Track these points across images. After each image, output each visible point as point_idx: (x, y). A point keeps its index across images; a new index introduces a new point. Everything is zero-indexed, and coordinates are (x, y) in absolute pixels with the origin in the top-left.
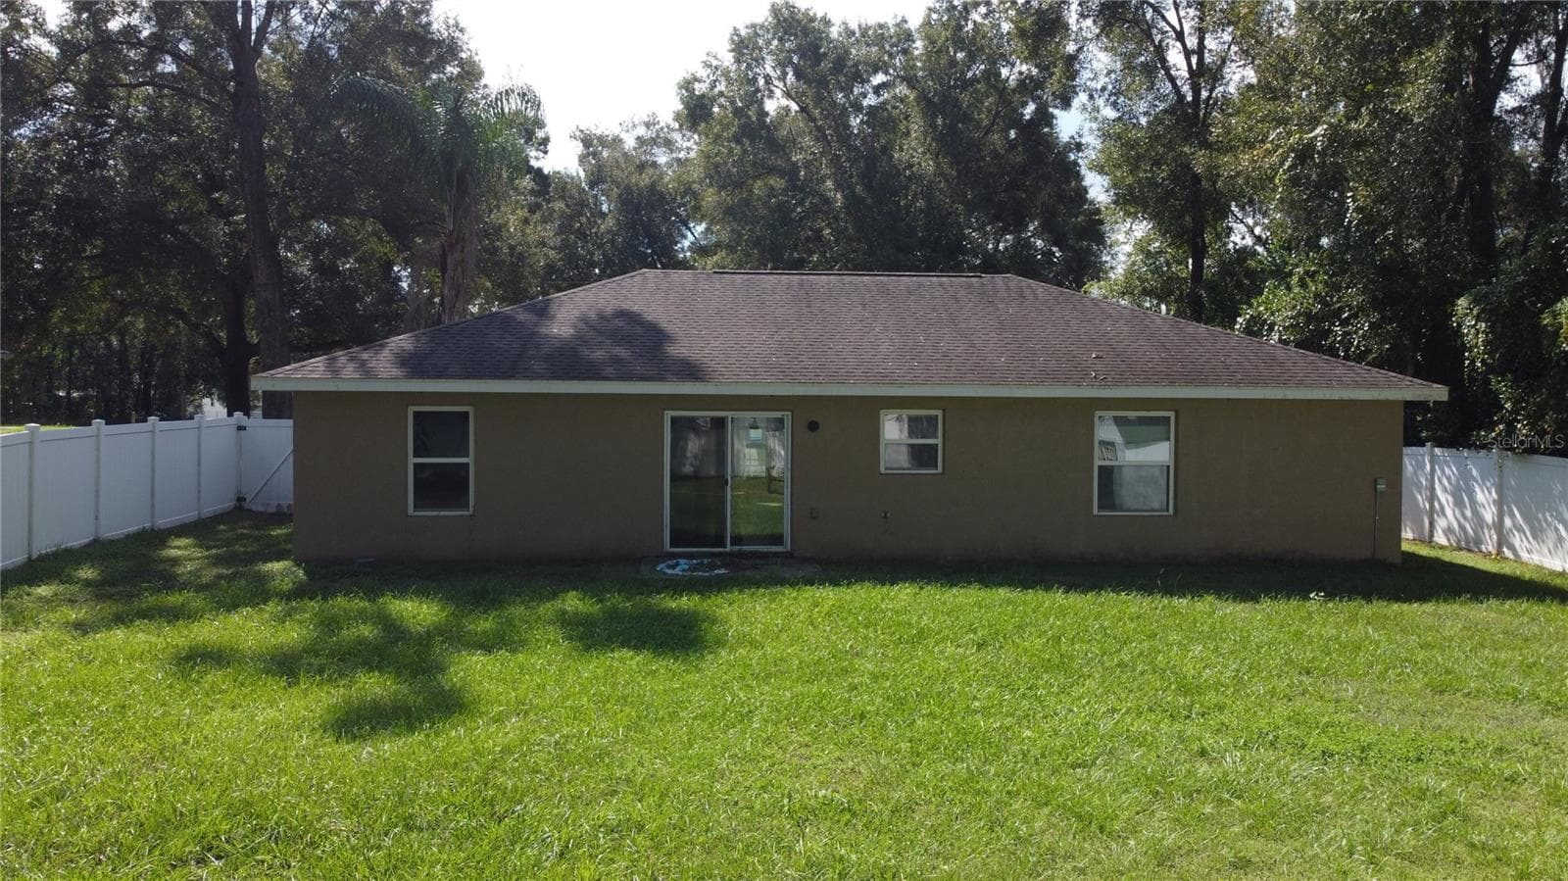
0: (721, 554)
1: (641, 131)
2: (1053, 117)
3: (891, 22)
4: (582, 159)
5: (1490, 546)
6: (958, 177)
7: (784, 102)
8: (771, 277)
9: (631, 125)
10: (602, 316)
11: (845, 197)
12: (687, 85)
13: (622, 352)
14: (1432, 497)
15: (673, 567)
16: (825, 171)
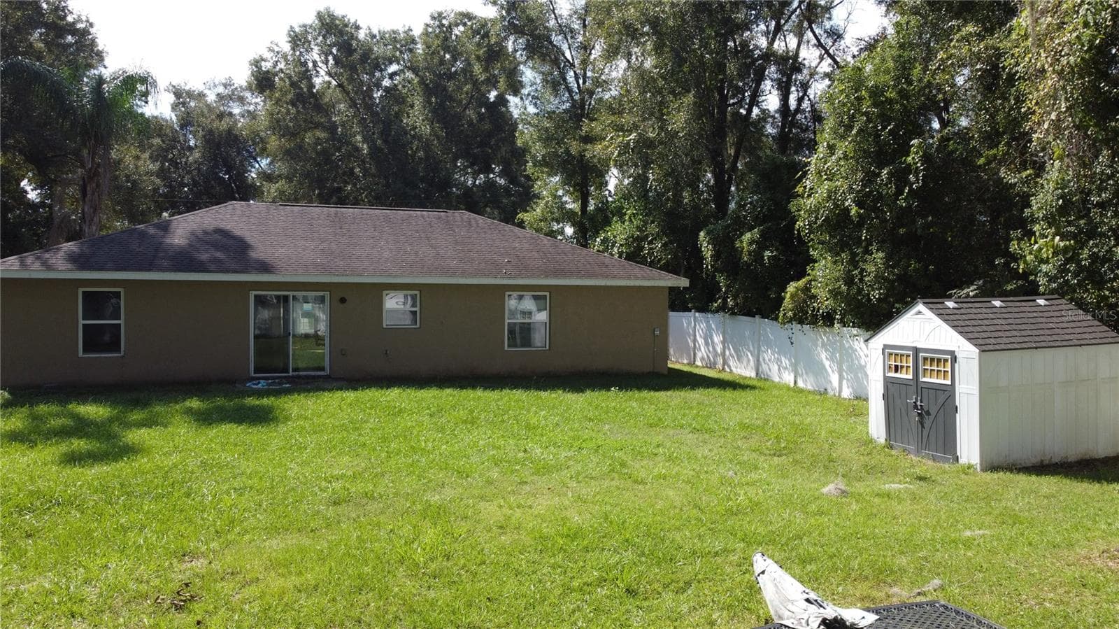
0: (286, 377)
1: (221, 90)
2: (508, 101)
3: (401, 30)
4: (174, 107)
5: (720, 366)
6: (447, 138)
7: (327, 78)
8: (317, 209)
9: (212, 85)
10: (206, 233)
11: (369, 147)
12: (256, 63)
13: (218, 254)
14: (695, 340)
15: (257, 384)
16: (356, 128)
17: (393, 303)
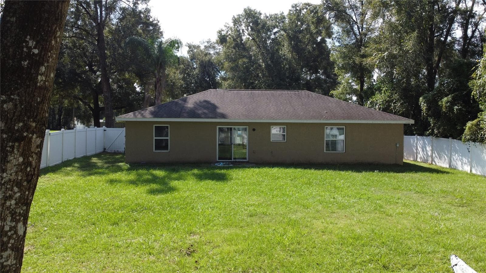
0: (231, 162)
1: (206, 44)
2: (326, 41)
3: (279, 13)
4: (189, 52)
5: (430, 162)
6: (298, 58)
7: (248, 36)
8: (244, 91)
9: (203, 42)
10: (200, 102)
11: (265, 65)
12: (220, 32)
13: (205, 111)
14: (417, 149)
15: (219, 164)
16: (260, 57)
17: (275, 131)
